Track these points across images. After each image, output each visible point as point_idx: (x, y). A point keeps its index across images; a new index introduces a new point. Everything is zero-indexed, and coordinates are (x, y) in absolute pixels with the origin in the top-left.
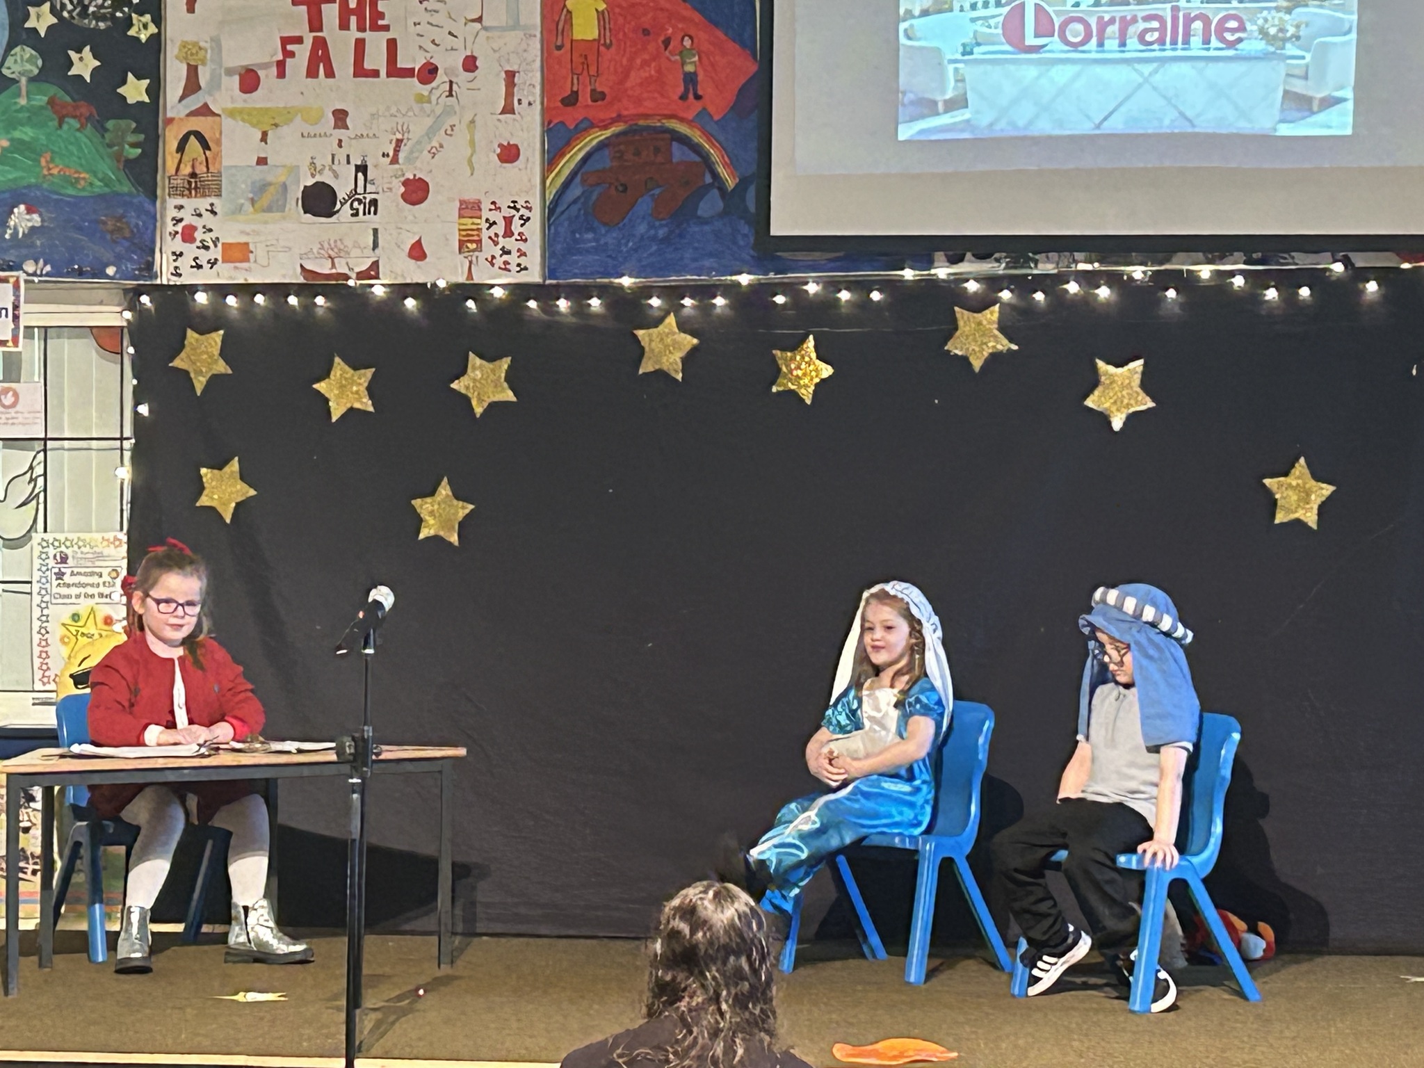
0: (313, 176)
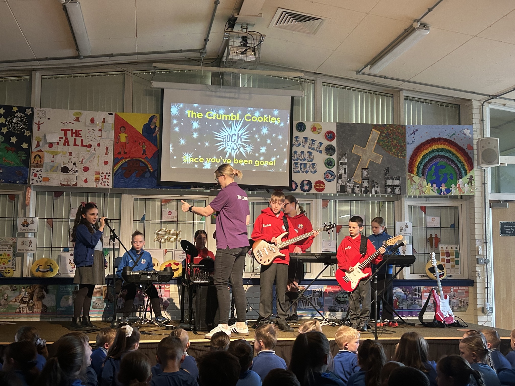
0: (64, 165)
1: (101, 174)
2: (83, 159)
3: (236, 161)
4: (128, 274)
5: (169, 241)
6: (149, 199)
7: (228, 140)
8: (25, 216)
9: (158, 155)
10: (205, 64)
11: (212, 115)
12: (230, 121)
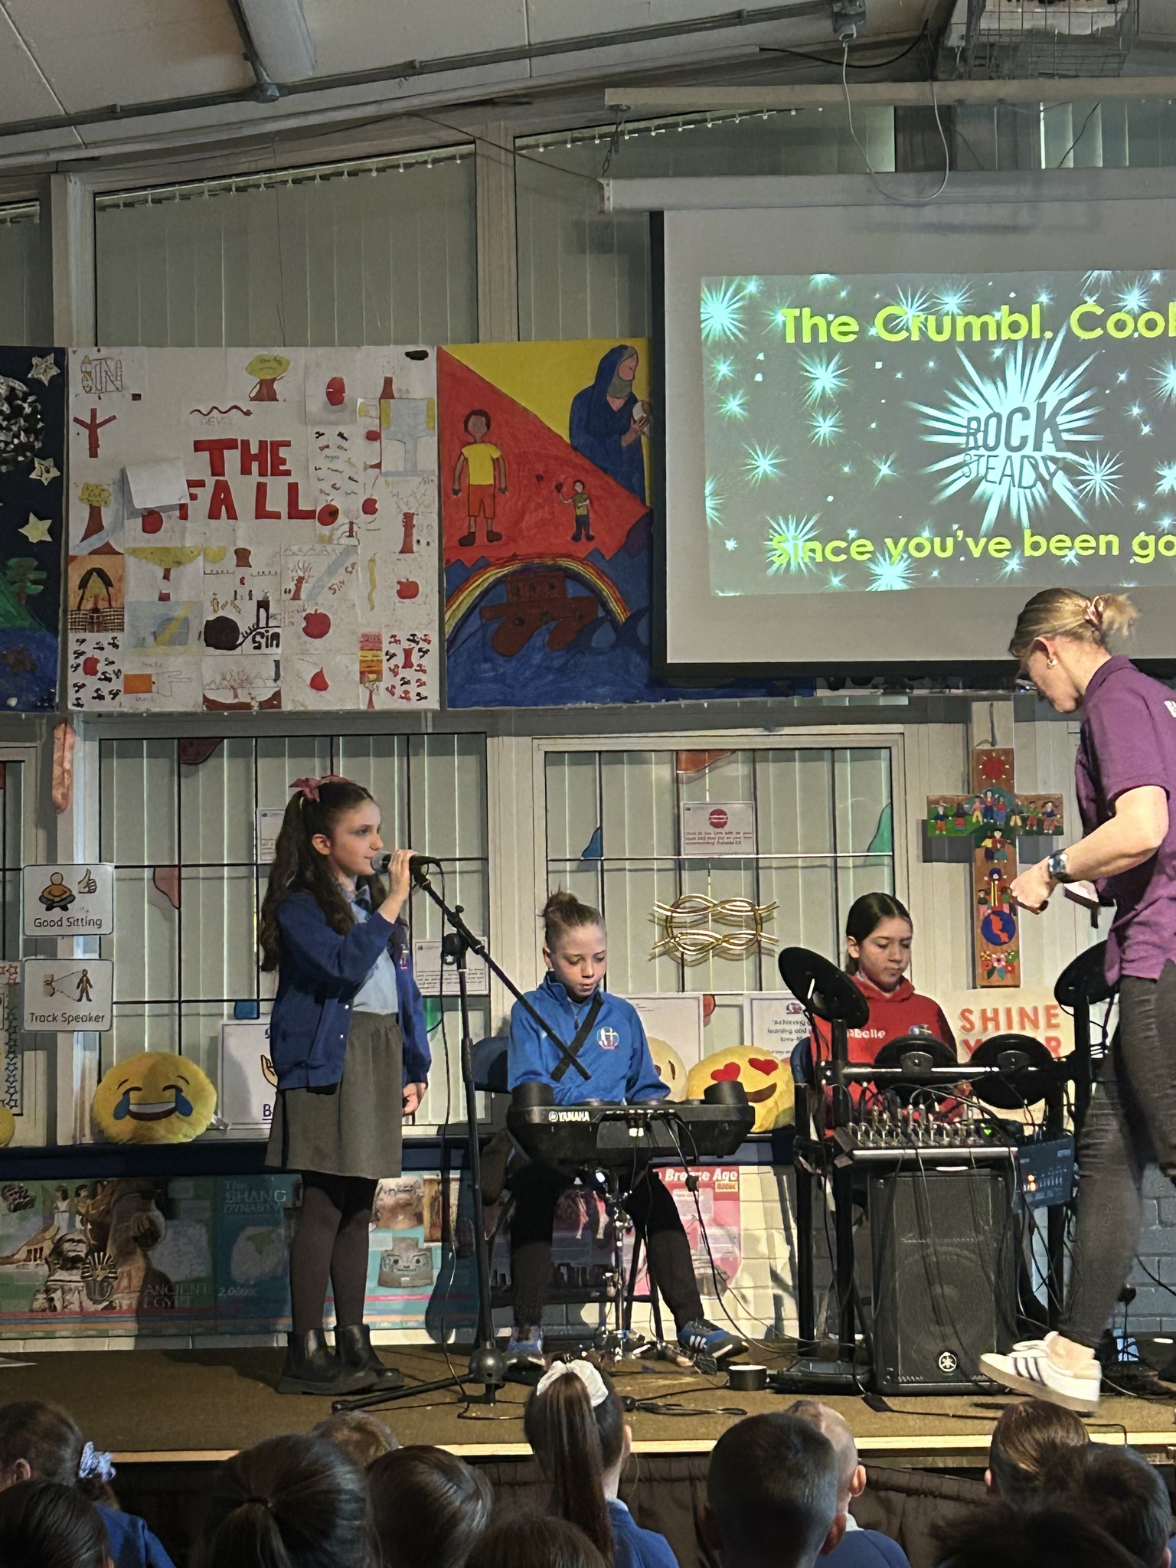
0: (215, 611)
1: (385, 646)
2: (300, 580)
3: (1036, 546)
4: (536, 1118)
5: (721, 953)
6: (615, 757)
7: (991, 442)
8: (51, 857)
9: (650, 537)
10: (860, 74)
11: (905, 318)
12: (995, 344)
